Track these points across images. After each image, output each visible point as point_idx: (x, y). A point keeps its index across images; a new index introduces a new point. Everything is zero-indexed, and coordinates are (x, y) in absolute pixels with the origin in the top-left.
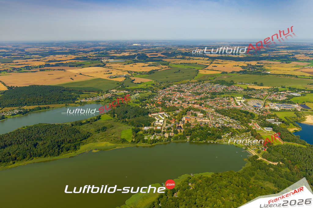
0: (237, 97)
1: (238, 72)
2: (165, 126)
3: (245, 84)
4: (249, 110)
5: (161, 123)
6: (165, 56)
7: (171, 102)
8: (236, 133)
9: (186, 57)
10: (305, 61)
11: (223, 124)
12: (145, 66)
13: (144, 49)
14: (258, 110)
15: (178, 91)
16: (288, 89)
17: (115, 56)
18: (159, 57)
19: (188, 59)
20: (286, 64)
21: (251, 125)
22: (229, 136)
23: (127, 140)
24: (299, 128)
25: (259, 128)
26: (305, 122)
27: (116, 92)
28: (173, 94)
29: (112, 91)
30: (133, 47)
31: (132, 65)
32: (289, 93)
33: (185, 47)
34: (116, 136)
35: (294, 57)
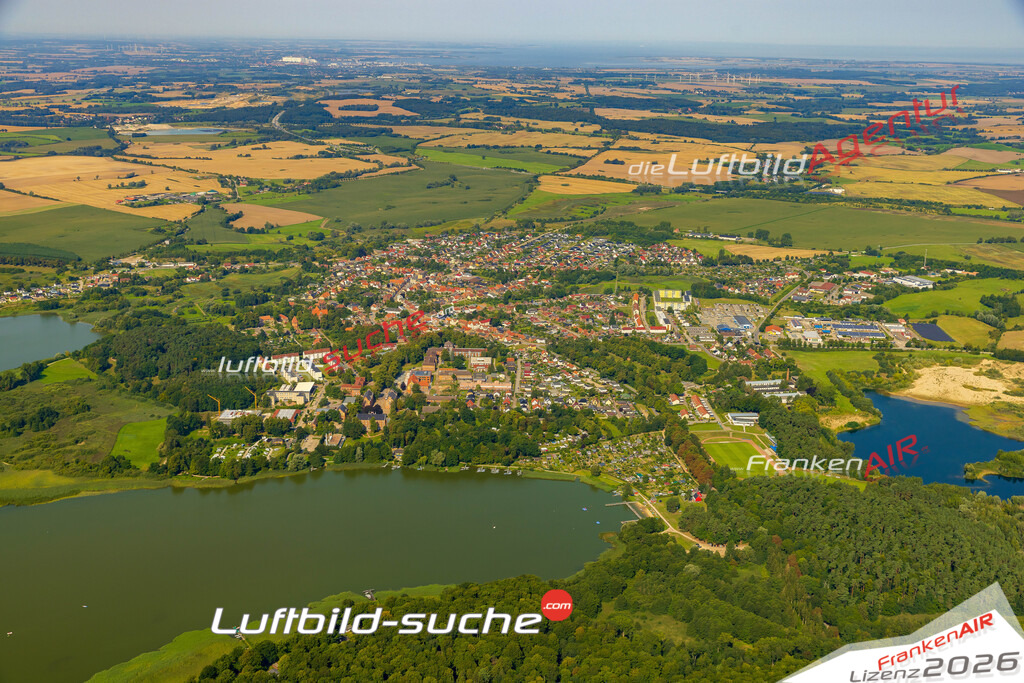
0: (662, 293)
1: (707, 189)
2: (315, 407)
3: (716, 239)
4: (691, 342)
5: (301, 394)
6: (409, 113)
7: (372, 308)
8: (604, 433)
9: (503, 118)
10: (1008, 144)
11: (560, 400)
12: (306, 157)
13: (325, 83)
14: (730, 345)
15: (419, 265)
16: (892, 260)
17: (178, 110)
18: (383, 118)
19: (508, 129)
20: (926, 157)
21: (676, 402)
22: (572, 445)
23: (132, 463)
24: (871, 417)
25: (707, 416)
26: (907, 391)
27: (142, 265)
28: (391, 277)
29: (124, 261)
30: (279, 69)
31: (246, 149)
32: (887, 276)
33: (513, 76)
34: (94, 446)
35: (970, 127)
